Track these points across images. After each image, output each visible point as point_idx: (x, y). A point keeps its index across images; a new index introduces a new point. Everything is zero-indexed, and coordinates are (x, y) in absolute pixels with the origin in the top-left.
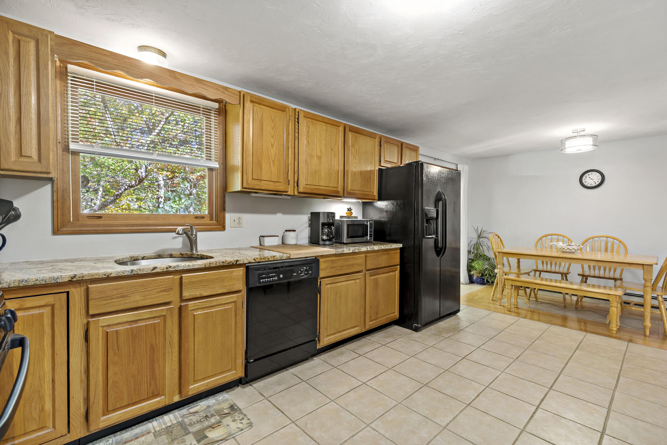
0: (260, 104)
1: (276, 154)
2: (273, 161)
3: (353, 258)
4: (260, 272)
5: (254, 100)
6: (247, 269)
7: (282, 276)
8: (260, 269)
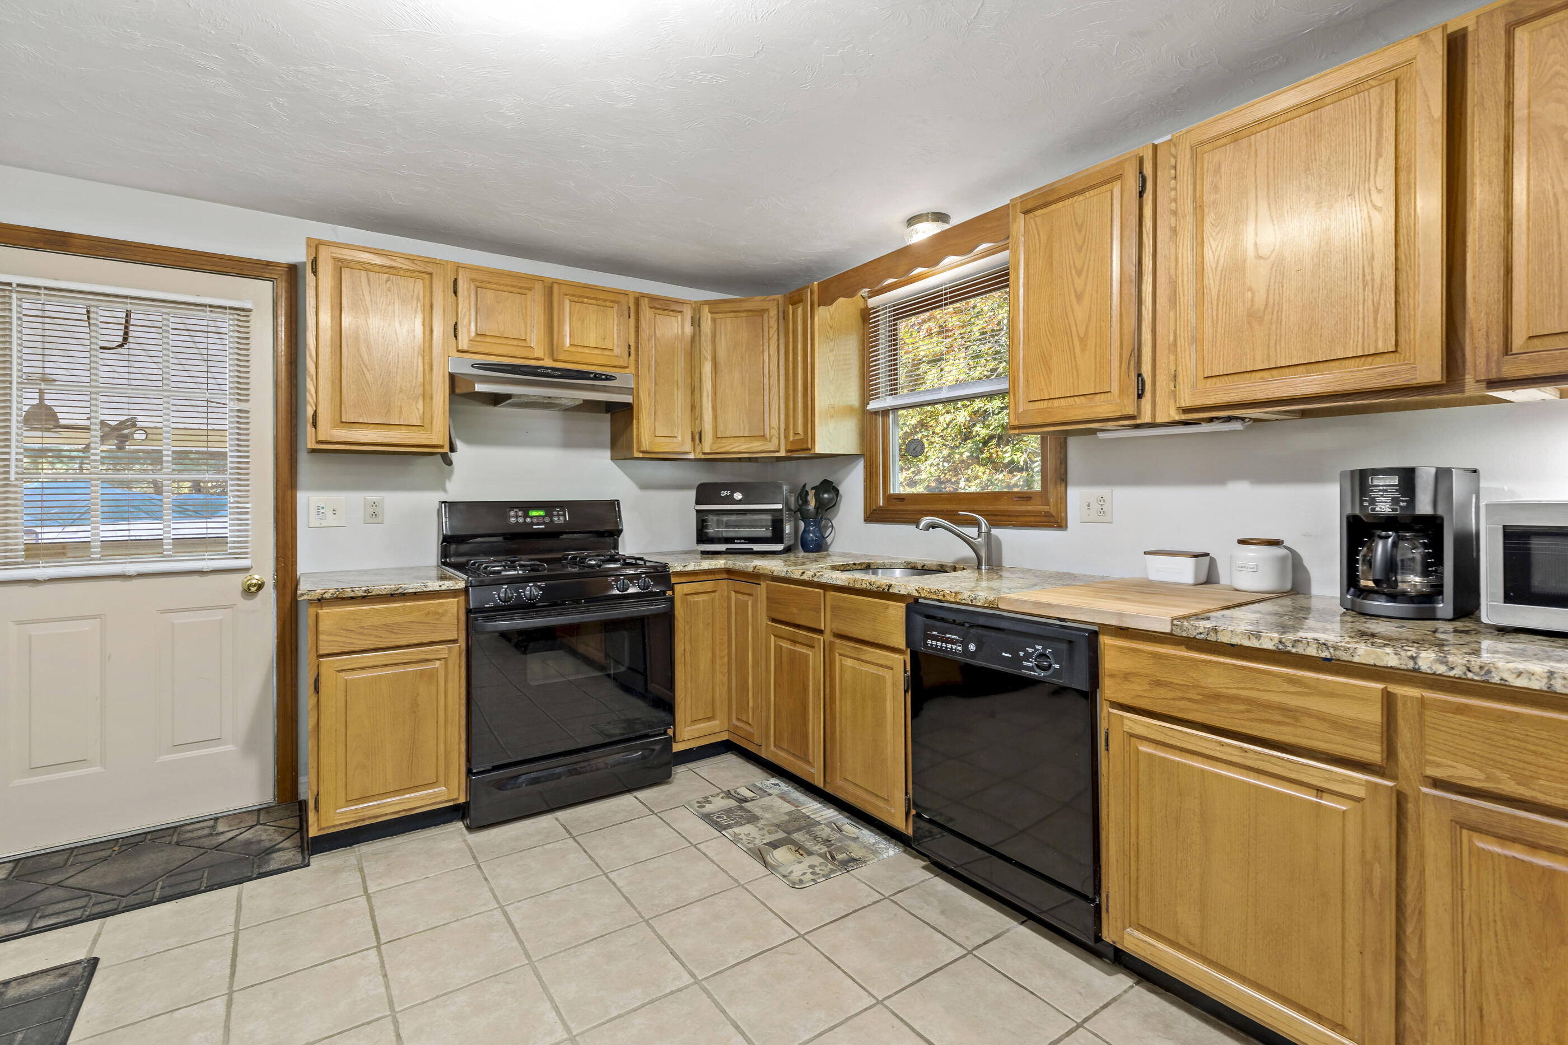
0: (1045, 205)
1: (1090, 316)
2: (1081, 339)
4: (929, 621)
5: (1030, 206)
6: (909, 610)
7: (972, 647)
8: (928, 617)
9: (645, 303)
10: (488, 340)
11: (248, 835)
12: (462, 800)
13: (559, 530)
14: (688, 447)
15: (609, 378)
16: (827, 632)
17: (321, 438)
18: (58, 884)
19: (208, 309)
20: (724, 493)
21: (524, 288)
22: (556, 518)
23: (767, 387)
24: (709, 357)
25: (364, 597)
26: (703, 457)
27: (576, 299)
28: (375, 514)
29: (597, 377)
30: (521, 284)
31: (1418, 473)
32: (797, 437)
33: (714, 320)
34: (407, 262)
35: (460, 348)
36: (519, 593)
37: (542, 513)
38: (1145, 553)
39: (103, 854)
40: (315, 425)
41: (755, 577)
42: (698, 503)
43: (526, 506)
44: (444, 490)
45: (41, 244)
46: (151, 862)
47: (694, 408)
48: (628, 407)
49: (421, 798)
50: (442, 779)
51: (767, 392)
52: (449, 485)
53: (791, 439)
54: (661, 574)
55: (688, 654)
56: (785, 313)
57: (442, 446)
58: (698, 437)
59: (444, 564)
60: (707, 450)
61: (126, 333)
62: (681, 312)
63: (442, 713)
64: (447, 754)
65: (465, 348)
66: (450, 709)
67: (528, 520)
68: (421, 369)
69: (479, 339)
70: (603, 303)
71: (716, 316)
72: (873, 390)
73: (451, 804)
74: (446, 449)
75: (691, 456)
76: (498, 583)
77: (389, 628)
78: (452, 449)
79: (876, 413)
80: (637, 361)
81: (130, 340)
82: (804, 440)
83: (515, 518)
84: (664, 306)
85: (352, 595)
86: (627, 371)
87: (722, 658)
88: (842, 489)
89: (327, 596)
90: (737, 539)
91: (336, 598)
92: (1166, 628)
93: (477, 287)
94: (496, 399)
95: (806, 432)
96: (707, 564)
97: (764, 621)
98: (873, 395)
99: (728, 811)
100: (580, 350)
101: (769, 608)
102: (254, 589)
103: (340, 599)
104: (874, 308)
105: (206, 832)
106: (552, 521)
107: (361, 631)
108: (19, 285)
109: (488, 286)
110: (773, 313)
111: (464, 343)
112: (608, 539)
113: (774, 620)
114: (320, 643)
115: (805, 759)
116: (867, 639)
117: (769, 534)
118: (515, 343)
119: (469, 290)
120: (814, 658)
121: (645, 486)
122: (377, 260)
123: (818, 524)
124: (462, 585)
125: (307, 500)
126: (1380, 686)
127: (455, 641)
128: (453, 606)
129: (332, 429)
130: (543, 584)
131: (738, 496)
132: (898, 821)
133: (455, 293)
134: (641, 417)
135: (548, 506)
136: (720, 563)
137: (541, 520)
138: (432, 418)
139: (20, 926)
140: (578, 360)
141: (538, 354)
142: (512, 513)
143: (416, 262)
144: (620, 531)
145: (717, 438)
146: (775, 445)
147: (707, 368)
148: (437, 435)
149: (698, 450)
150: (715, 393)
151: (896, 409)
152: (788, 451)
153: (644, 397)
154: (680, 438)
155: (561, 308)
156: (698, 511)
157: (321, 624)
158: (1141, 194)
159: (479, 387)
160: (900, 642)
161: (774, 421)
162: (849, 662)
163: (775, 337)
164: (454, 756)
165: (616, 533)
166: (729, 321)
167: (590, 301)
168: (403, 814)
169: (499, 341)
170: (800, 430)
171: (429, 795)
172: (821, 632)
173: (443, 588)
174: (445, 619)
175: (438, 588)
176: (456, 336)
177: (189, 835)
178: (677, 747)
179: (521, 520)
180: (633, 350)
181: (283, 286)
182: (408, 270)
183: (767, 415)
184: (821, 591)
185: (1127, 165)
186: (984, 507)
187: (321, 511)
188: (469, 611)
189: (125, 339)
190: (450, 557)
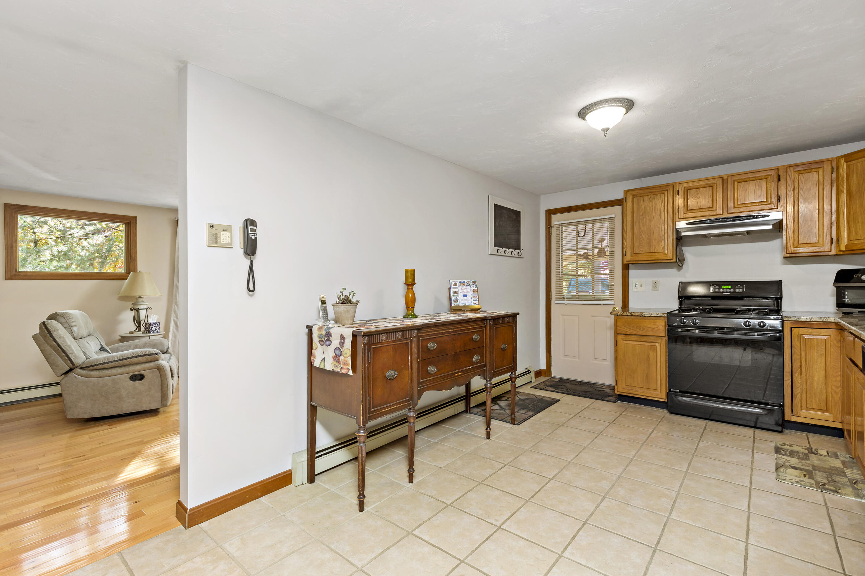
9: (790, 170)
11: (608, 391)
14: (827, 248)
15: (764, 216)
17: (628, 259)
18: (564, 385)
19: (603, 220)
20: (856, 276)
21: (713, 183)
22: (737, 290)
26: (841, 252)
27: (742, 181)
28: (656, 287)
29: (756, 217)
30: (709, 182)
33: (848, 166)
34: (658, 188)
37: (730, 287)
39: (576, 383)
40: (626, 255)
42: (836, 283)
43: (720, 284)
46: (584, 388)
57: (672, 259)
58: (836, 240)
59: (680, 308)
60: (844, 248)
61: (585, 232)
62: (824, 168)
63: (659, 364)
65: (682, 217)
67: (721, 290)
68: (663, 229)
70: (759, 178)
74: (675, 260)
75: (830, 253)
81: (586, 234)
83: (714, 289)
84: (807, 168)
87: (835, 377)
93: (687, 190)
96: (818, 319)
105: (600, 387)
106: (735, 291)
107: (630, 328)
108: (562, 224)
109: (693, 188)
114: (617, 330)
118: (707, 210)
122: (647, 191)
129: (632, 255)
133: (678, 194)
134: (787, 235)
135: (734, 284)
137: (728, 291)
138: (667, 248)
139: (553, 389)
140: (743, 211)
142: (713, 287)
143: (662, 187)
144: (782, 298)
145: (850, 240)
149: (837, 249)
153: (790, 222)
154: (822, 243)
155: (732, 187)
156: (836, 286)
159: (683, 234)
167: (751, 179)
168: (644, 397)
174: (659, 328)
176: (678, 213)
177: (596, 386)
178: (790, 419)
179: (717, 290)
180: (781, 198)
182: (657, 192)
187: (637, 285)
189: (585, 234)
190: (683, 305)
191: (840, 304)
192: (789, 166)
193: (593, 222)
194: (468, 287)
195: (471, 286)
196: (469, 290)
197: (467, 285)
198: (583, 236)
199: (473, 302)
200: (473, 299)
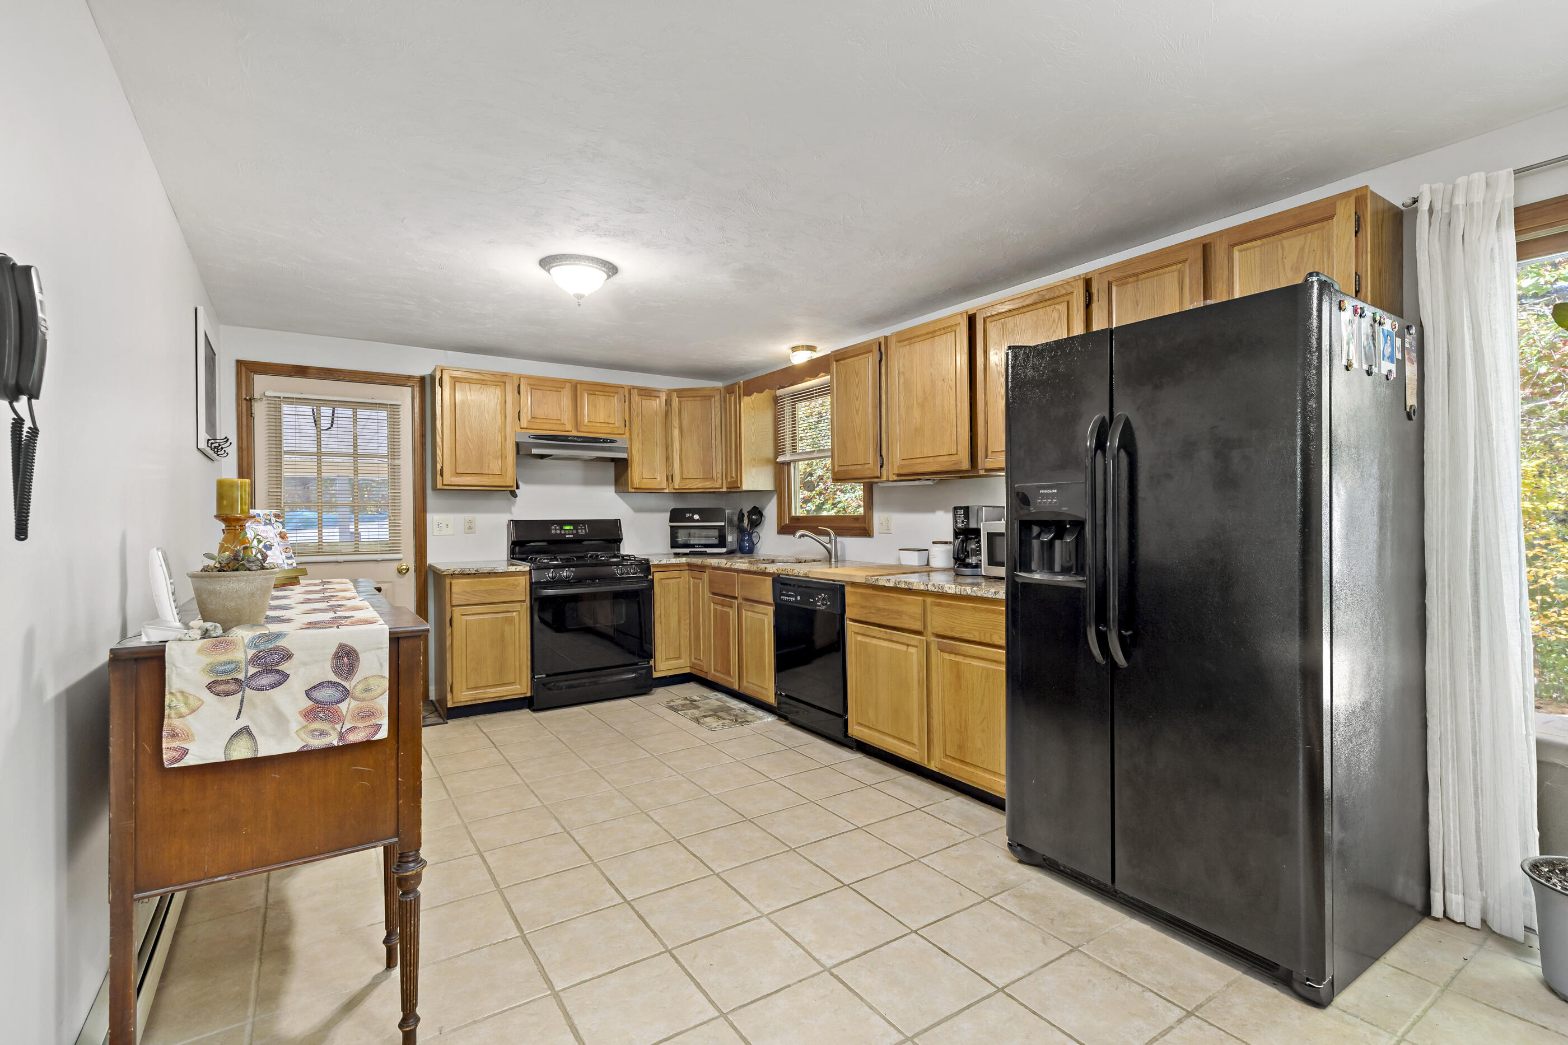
0: (844, 359)
2: (858, 434)
3: (899, 600)
4: (783, 586)
5: (838, 358)
6: (774, 580)
7: (799, 598)
8: (782, 584)
9: (635, 392)
10: (538, 421)
12: (529, 694)
13: (581, 538)
14: (664, 485)
15: (612, 441)
16: (739, 598)
17: (445, 483)
19: (378, 406)
20: (688, 515)
21: (560, 388)
22: (580, 531)
23: (714, 446)
24: (677, 426)
25: (475, 574)
26: (674, 491)
27: (591, 392)
28: (470, 528)
29: (605, 441)
30: (556, 385)
31: (970, 508)
32: (733, 479)
33: (680, 402)
34: (492, 377)
35: (522, 426)
36: (560, 574)
37: (572, 528)
38: (900, 550)
40: (442, 475)
41: (702, 568)
42: (671, 521)
43: (561, 523)
44: (511, 513)
45: (293, 374)
47: (668, 459)
48: (625, 461)
49: (506, 691)
50: (518, 681)
51: (714, 450)
52: (513, 509)
53: (729, 480)
54: (645, 566)
55: (663, 616)
56: (725, 398)
57: (512, 486)
58: (670, 478)
59: (513, 558)
60: (677, 487)
61: (332, 422)
62: (658, 397)
63: (517, 643)
64: (520, 667)
65: (525, 427)
66: (522, 641)
67: (563, 532)
68: (500, 440)
69: (533, 420)
70: (608, 394)
71: (681, 399)
72: (781, 449)
73: (523, 696)
74: (515, 487)
75: (667, 491)
76: (547, 568)
77: (489, 592)
78: (518, 488)
79: (783, 463)
80: (630, 430)
81: (334, 426)
82: (736, 482)
83: (555, 531)
84: (648, 393)
85: (469, 572)
86: (624, 436)
87: (685, 620)
88: (764, 513)
89: (456, 572)
90: (697, 545)
91: (461, 574)
92: (863, 581)
93: (532, 389)
94: (542, 457)
95: (737, 476)
96: (674, 561)
97: (707, 594)
98: (781, 452)
99: (683, 705)
100: (594, 424)
101: (711, 586)
102: (404, 571)
103: (463, 575)
104: (781, 396)
106: (577, 532)
107: (474, 593)
109: (538, 387)
110: (718, 398)
111: (524, 424)
112: (613, 545)
113: (714, 594)
114: (453, 599)
115: (728, 673)
116: (756, 599)
117: (715, 541)
118: (554, 422)
119: (527, 391)
120: (733, 613)
121: (638, 510)
122: (475, 376)
123: (750, 535)
124: (528, 569)
125: (433, 519)
126: (921, 598)
127: (524, 601)
128: (523, 582)
129: (452, 476)
130: (574, 569)
131: (696, 517)
132: (771, 699)
133: (519, 393)
134: (633, 466)
135: (575, 523)
136: (683, 560)
137: (571, 532)
138: (506, 469)
140: (593, 431)
141: (569, 429)
142: (553, 527)
143: (496, 376)
144: (621, 540)
145: (682, 479)
146: (719, 484)
147: (676, 433)
148: (509, 481)
149: (671, 487)
150: (681, 450)
151: (795, 461)
152: (727, 488)
153: (635, 452)
154: (659, 479)
155: (582, 398)
156: (671, 527)
157: (453, 588)
158: (880, 362)
159: (534, 451)
160: (770, 600)
161: (718, 470)
162: (749, 614)
163: (719, 413)
164: (524, 667)
165: (620, 540)
166: (689, 403)
167: (600, 393)
168: (497, 699)
169: (545, 421)
170: (734, 475)
171: (511, 689)
172: (736, 598)
173: (518, 570)
174: (518, 588)
175: (514, 570)
176: (519, 420)
178: (656, 675)
179: (558, 532)
180: (627, 423)
181: (417, 389)
182: (492, 381)
183: (714, 464)
184: (736, 574)
185: (874, 345)
186: (834, 525)
187: (441, 525)
188: (531, 584)
189: (332, 426)
190: (516, 554)
191: (674, 544)
192: (634, 388)
193: (355, 405)
194: (269, 527)
195: (275, 525)
196: (272, 535)
197: (266, 524)
198: (327, 430)
199: (286, 561)
200: (284, 555)
